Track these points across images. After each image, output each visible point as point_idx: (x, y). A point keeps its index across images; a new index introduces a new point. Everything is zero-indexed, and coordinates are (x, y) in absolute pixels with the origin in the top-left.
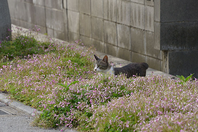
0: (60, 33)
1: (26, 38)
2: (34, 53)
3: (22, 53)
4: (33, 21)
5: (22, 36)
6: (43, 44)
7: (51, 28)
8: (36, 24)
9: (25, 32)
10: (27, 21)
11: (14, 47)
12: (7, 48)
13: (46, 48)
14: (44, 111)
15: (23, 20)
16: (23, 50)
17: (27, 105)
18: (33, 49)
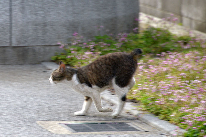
0: (200, 23)
1: (158, 31)
2: (169, 50)
3: (154, 50)
4: (164, 8)
5: (153, 28)
6: (181, 38)
7: (187, 17)
8: (168, 11)
9: (157, 23)
10: (155, 7)
11: (143, 41)
12: (134, 43)
13: (185, 44)
14: (189, 130)
15: (150, 6)
16: (154, 46)
17: (163, 119)
18: (168, 45)
